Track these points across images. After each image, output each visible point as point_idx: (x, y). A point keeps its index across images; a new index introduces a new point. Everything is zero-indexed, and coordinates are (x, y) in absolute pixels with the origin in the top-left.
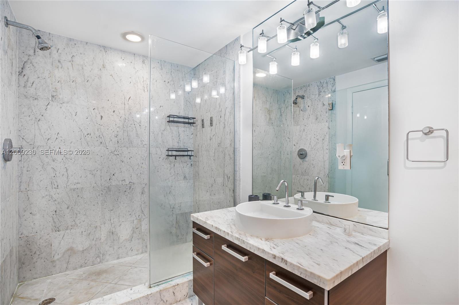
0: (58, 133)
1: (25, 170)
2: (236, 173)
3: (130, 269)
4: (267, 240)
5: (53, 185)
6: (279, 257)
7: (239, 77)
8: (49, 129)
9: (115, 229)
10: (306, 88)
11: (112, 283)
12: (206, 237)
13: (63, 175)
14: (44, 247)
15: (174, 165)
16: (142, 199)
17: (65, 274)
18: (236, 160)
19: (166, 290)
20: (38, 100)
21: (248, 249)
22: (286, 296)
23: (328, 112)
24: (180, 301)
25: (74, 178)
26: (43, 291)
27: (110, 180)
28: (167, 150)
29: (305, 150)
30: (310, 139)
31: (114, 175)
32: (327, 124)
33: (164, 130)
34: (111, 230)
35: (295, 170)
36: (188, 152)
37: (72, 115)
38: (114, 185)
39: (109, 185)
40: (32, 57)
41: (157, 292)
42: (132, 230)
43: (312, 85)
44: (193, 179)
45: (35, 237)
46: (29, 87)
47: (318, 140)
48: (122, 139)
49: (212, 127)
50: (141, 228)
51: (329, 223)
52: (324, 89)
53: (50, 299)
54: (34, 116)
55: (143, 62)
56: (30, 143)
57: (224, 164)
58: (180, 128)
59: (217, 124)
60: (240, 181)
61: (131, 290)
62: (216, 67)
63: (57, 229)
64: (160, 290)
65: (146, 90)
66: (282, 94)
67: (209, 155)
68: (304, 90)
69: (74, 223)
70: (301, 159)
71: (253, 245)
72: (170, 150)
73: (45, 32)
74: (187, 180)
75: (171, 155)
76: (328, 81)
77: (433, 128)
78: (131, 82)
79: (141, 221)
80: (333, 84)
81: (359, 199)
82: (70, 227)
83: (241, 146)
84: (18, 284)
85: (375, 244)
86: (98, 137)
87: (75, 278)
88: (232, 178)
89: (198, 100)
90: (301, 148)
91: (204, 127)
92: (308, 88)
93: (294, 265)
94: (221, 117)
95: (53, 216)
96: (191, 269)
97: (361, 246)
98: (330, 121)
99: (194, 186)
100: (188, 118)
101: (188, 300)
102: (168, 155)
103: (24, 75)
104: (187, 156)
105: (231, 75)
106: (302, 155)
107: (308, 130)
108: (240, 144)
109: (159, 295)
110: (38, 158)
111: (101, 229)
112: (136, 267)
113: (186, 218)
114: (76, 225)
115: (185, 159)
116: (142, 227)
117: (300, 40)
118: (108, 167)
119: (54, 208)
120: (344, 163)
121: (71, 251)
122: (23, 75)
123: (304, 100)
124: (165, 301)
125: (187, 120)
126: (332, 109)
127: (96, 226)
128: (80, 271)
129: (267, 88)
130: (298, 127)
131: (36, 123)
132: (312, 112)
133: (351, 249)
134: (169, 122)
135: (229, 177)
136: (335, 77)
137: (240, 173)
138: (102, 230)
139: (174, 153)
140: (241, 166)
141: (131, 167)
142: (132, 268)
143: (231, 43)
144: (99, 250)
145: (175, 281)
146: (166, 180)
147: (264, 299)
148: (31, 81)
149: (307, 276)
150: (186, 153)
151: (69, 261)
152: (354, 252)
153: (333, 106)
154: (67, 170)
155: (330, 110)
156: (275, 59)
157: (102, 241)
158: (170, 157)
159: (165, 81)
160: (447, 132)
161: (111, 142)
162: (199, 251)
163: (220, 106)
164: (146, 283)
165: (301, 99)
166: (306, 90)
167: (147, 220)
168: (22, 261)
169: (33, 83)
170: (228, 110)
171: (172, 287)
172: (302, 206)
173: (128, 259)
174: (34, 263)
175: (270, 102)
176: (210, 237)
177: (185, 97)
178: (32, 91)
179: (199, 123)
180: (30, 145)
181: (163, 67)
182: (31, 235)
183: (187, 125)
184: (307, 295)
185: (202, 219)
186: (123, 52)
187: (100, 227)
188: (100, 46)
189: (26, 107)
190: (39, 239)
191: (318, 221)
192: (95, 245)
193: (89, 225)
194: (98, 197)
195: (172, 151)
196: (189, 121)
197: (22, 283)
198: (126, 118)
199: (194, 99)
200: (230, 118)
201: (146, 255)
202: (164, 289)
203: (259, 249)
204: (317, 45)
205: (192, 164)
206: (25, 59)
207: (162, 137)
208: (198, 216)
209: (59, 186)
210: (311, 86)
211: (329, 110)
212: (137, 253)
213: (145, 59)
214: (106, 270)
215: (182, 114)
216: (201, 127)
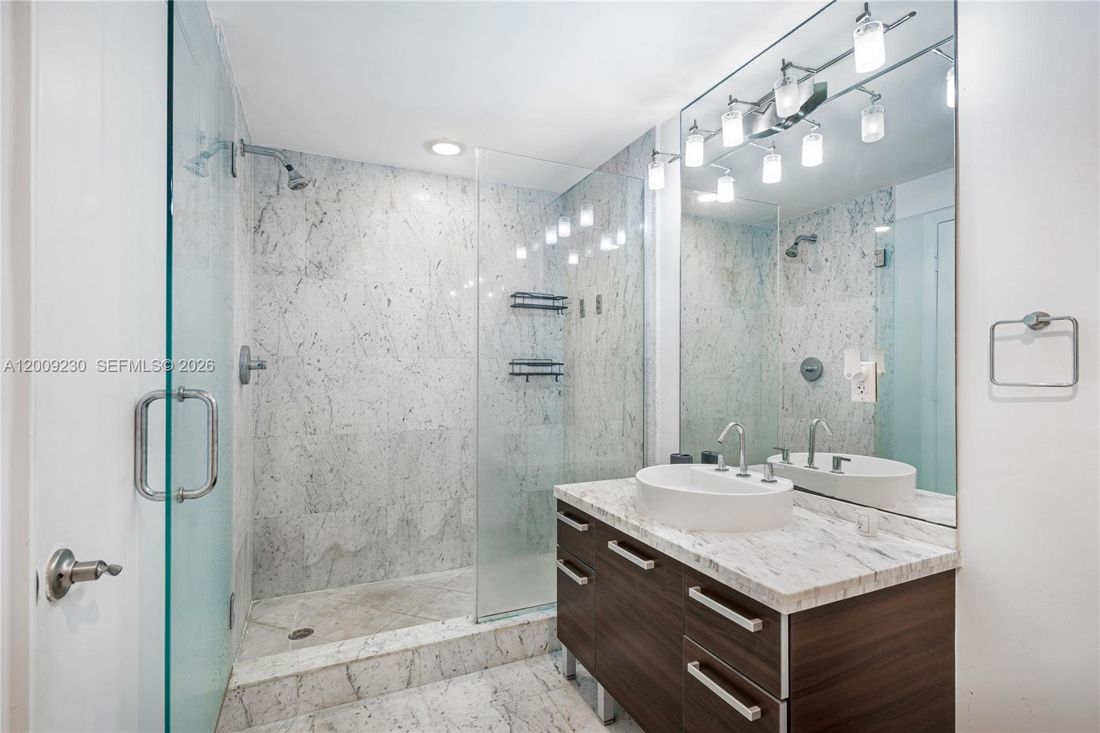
0: (316, 333)
1: (264, 399)
2: (647, 410)
3: (438, 593)
4: (691, 532)
5: (308, 428)
6: (705, 559)
7: (654, 213)
8: (301, 328)
9: (412, 515)
10: (821, 218)
11: (408, 613)
12: (581, 527)
13: (324, 410)
14: (292, 539)
15: (525, 393)
16: (462, 460)
17: (326, 593)
18: (647, 382)
19: (505, 629)
20: (283, 274)
21: (654, 546)
22: (718, 631)
23: (873, 272)
24: (532, 657)
25: (342, 415)
26: (293, 616)
27: (403, 420)
28: (510, 364)
29: (818, 362)
30: (831, 336)
31: (410, 411)
32: (872, 300)
33: (504, 322)
34: (405, 517)
35: (796, 406)
36: (553, 366)
37: (338, 299)
38: (410, 430)
39: (403, 430)
40: (275, 199)
41: (490, 632)
42: (443, 519)
43: (834, 209)
44: (563, 423)
45: (279, 519)
46: (270, 253)
47: (849, 338)
48: (426, 342)
49: (600, 315)
50: (460, 517)
51: (834, 514)
52: (864, 218)
53: (305, 630)
54: (277, 304)
55: (464, 190)
56: (272, 353)
57: (624, 391)
58: (536, 318)
59: (609, 310)
60: (655, 425)
61: (443, 623)
62: (607, 191)
63: (314, 509)
64: (494, 629)
65: (469, 246)
66: (765, 234)
67: (594, 372)
68: (816, 223)
69: (341, 499)
70: (811, 381)
71: (662, 539)
72: (517, 364)
73: (293, 152)
74: (550, 424)
75: (519, 372)
76: (874, 197)
77: (1049, 316)
78: (443, 232)
79: (460, 503)
80: (887, 204)
81: (917, 469)
82: (335, 506)
83: (658, 355)
84: (252, 602)
85: (919, 553)
86: (383, 338)
87: (343, 600)
88: (639, 419)
89: (573, 259)
90: (809, 356)
91: (584, 316)
92: (825, 217)
93: (730, 572)
94: (617, 296)
95: (307, 484)
96: (553, 597)
97: (885, 555)
98: (879, 293)
99: (566, 437)
100: (554, 299)
101: (548, 657)
102: (513, 374)
103: (263, 232)
104: (552, 374)
105: (637, 208)
106: (812, 372)
107: (826, 314)
108: (655, 350)
109: (492, 638)
110: (283, 378)
111: (387, 514)
112: (450, 591)
113: (548, 501)
114: (344, 504)
115: (546, 382)
116: (462, 514)
117: (778, 132)
118: (401, 395)
119: (308, 470)
120: (862, 389)
121: (335, 551)
122: (261, 233)
123: (816, 246)
124: (505, 652)
125: (550, 303)
126: (885, 265)
127: (380, 508)
128: (350, 590)
129: (727, 224)
130: (802, 309)
131: (281, 316)
132: (834, 273)
133: (858, 558)
134: (514, 306)
135: (635, 417)
136: (892, 188)
137: (655, 410)
138: (388, 516)
139: (525, 369)
140: (658, 395)
141: (443, 396)
142: (442, 592)
143: (638, 140)
144: (383, 553)
145: (523, 616)
146: (508, 422)
147: (682, 638)
148: (273, 241)
149: (751, 592)
150: (548, 369)
151: (332, 569)
152: (862, 563)
153: (888, 256)
154: (330, 401)
155: (880, 266)
156: (729, 171)
157: (389, 536)
158: (518, 377)
159: (505, 226)
160: (1076, 323)
161: (405, 348)
162: (570, 557)
163: (615, 273)
164: (470, 616)
165: (808, 243)
166: (820, 222)
167: (473, 500)
168: (258, 562)
169: (276, 245)
170: (631, 281)
171: (516, 626)
172: (773, 475)
173: (434, 576)
174: (277, 567)
175: (734, 255)
176: (590, 528)
177: (545, 255)
178: (274, 259)
179: (574, 307)
180: (272, 355)
181: (501, 196)
182: (271, 516)
183: (550, 312)
184: (750, 625)
185: (573, 494)
186: (426, 173)
187: (386, 510)
188: (385, 166)
189: (266, 288)
190: (285, 525)
191: (811, 510)
192: (377, 543)
193: (367, 505)
194: (383, 452)
195: (520, 364)
196: (555, 305)
197: (258, 601)
198: (433, 301)
199: (565, 258)
200: (636, 296)
201: (470, 571)
202: (503, 629)
203: (672, 544)
204: (817, 138)
205: (560, 392)
206: (263, 205)
207: (500, 338)
208: (567, 490)
209: (318, 430)
210: (832, 212)
211: (876, 267)
212: (451, 564)
213: (466, 184)
214: (396, 592)
215: (540, 290)
216: (579, 315)
